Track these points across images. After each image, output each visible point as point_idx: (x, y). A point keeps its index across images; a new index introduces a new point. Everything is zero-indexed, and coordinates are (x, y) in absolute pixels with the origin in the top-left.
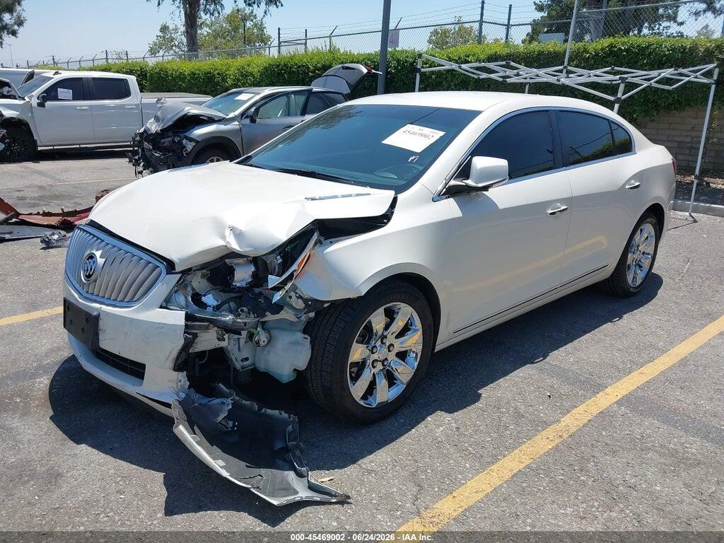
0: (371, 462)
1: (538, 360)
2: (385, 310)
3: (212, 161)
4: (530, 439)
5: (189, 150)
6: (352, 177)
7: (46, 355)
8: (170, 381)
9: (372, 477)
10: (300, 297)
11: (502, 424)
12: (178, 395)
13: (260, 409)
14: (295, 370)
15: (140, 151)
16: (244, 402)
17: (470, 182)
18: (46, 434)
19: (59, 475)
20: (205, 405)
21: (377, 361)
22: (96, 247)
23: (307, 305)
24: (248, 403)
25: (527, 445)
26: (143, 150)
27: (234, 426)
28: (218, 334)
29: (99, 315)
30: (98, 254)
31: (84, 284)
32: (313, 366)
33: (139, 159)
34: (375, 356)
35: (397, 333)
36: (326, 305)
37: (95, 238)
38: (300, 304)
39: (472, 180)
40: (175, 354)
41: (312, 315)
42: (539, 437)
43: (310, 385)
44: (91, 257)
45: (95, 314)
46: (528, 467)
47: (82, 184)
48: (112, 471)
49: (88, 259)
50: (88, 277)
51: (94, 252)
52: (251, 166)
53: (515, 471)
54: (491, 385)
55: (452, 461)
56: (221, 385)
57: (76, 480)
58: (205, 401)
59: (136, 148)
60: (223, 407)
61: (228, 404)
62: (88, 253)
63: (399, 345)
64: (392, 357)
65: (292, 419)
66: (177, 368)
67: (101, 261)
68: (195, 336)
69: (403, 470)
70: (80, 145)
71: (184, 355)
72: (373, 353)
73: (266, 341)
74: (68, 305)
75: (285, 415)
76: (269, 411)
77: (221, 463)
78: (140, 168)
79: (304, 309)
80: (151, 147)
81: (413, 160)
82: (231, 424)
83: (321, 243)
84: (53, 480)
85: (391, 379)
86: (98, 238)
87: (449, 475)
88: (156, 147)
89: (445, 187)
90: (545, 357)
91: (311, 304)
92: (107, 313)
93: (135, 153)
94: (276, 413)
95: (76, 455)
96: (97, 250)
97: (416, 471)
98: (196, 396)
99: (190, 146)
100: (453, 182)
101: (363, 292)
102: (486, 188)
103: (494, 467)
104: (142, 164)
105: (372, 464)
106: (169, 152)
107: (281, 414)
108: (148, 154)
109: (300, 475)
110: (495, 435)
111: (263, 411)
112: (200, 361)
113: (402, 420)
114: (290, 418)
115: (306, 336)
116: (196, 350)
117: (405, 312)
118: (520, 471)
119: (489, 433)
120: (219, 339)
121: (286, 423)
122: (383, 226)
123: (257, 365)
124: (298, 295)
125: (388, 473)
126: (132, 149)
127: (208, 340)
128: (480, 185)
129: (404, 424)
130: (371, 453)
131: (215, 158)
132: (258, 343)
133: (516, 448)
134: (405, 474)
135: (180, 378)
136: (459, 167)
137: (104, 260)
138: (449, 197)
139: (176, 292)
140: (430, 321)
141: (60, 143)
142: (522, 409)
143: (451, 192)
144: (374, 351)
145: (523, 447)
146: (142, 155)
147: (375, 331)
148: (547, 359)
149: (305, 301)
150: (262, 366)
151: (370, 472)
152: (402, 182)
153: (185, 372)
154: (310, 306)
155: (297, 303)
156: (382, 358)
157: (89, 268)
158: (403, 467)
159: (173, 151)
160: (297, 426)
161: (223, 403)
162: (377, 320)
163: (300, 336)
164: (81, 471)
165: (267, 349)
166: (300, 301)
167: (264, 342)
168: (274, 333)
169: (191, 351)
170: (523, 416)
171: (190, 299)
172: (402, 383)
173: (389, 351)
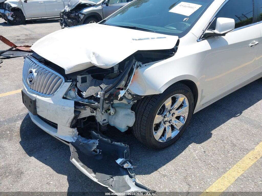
0: (165, 170)
1: (238, 115)
2: (172, 98)
3: (91, 23)
4: (241, 159)
5: (82, 18)
6: (154, 29)
7: (22, 110)
8: (69, 132)
9: (165, 179)
10: (130, 94)
11: (226, 150)
12: (73, 138)
13: (112, 142)
14: (127, 126)
15: (63, 19)
16: (104, 139)
17: (216, 31)
18: (18, 150)
19: (22, 173)
20: (86, 144)
21: (166, 121)
22: (33, 68)
23: (133, 97)
24: (106, 139)
25: (240, 162)
26: (64, 19)
27: (100, 152)
28: (91, 110)
29: (36, 100)
30: (34, 71)
31: (29, 84)
32: (136, 125)
33: (63, 23)
34: (166, 119)
35: (177, 108)
36: (143, 97)
37: (33, 63)
38: (130, 97)
39: (217, 30)
40: (70, 120)
41: (136, 101)
42: (245, 158)
43: (135, 133)
44: (31, 72)
45: (34, 99)
46: (242, 175)
47: (42, 33)
48: (45, 172)
49: (30, 73)
50: (31, 81)
51: (32, 70)
52: (106, 24)
53: (236, 178)
54: (218, 128)
55: (203, 171)
56: (93, 132)
57: (29, 176)
58: (85, 142)
59: (61, 18)
60: (94, 144)
61: (97, 143)
62: (30, 70)
63: (177, 113)
64: (174, 119)
65: (126, 146)
66: (72, 126)
67: (35, 74)
68: (80, 112)
69: (180, 175)
70: (41, 17)
71: (75, 121)
72: (165, 118)
73: (114, 113)
74: (23, 94)
75: (123, 145)
76: (116, 143)
77: (93, 175)
78: (63, 27)
79: (131, 99)
80: (67, 18)
81: (185, 20)
82: (98, 151)
83: (141, 66)
84: (19, 176)
85: (173, 128)
86: (34, 63)
87: (203, 179)
88: (69, 18)
89: (203, 34)
90: (241, 113)
91: (136, 97)
92: (39, 100)
93: (61, 20)
94: (119, 144)
95: (30, 162)
96: (34, 69)
97: (187, 176)
98: (81, 139)
99: (82, 17)
100: (207, 32)
101: (162, 91)
102: (224, 34)
103: (225, 175)
104: (64, 25)
105: (165, 171)
106: (74, 19)
107: (121, 144)
108: (66, 20)
109: (131, 177)
110: (223, 156)
111: (113, 143)
112: (83, 120)
113: (178, 147)
114: (125, 146)
115: (133, 112)
116: (81, 117)
117: (181, 98)
118: (238, 178)
119: (220, 155)
120: (91, 112)
121: (124, 148)
122: (173, 56)
123: (110, 123)
124: (129, 93)
125: (172, 177)
126: (60, 19)
127: (86, 113)
128: (222, 33)
129: (178, 149)
130: (164, 165)
131: (92, 21)
132: (110, 114)
133: (234, 164)
134: (182, 177)
135: (74, 131)
136: (210, 24)
137: (37, 74)
138: (205, 39)
139: (70, 90)
140: (193, 101)
141: (34, 17)
142: (235, 142)
143: (205, 37)
144: (166, 117)
145: (238, 164)
146: (64, 21)
147: (166, 108)
148: (242, 115)
149: (133, 95)
150: (112, 124)
151: (164, 176)
152: (181, 32)
153: (76, 128)
154: (135, 98)
155: (128, 96)
156: (169, 120)
157: (31, 77)
158: (180, 174)
159: (76, 19)
160: (129, 149)
161: (94, 143)
162: (168, 103)
163: (130, 111)
164: (32, 171)
165: (114, 117)
166: (130, 96)
167: (113, 113)
168: (117, 109)
169: (78, 118)
170: (236, 146)
171: (77, 94)
172: (177, 129)
173: (173, 116)
